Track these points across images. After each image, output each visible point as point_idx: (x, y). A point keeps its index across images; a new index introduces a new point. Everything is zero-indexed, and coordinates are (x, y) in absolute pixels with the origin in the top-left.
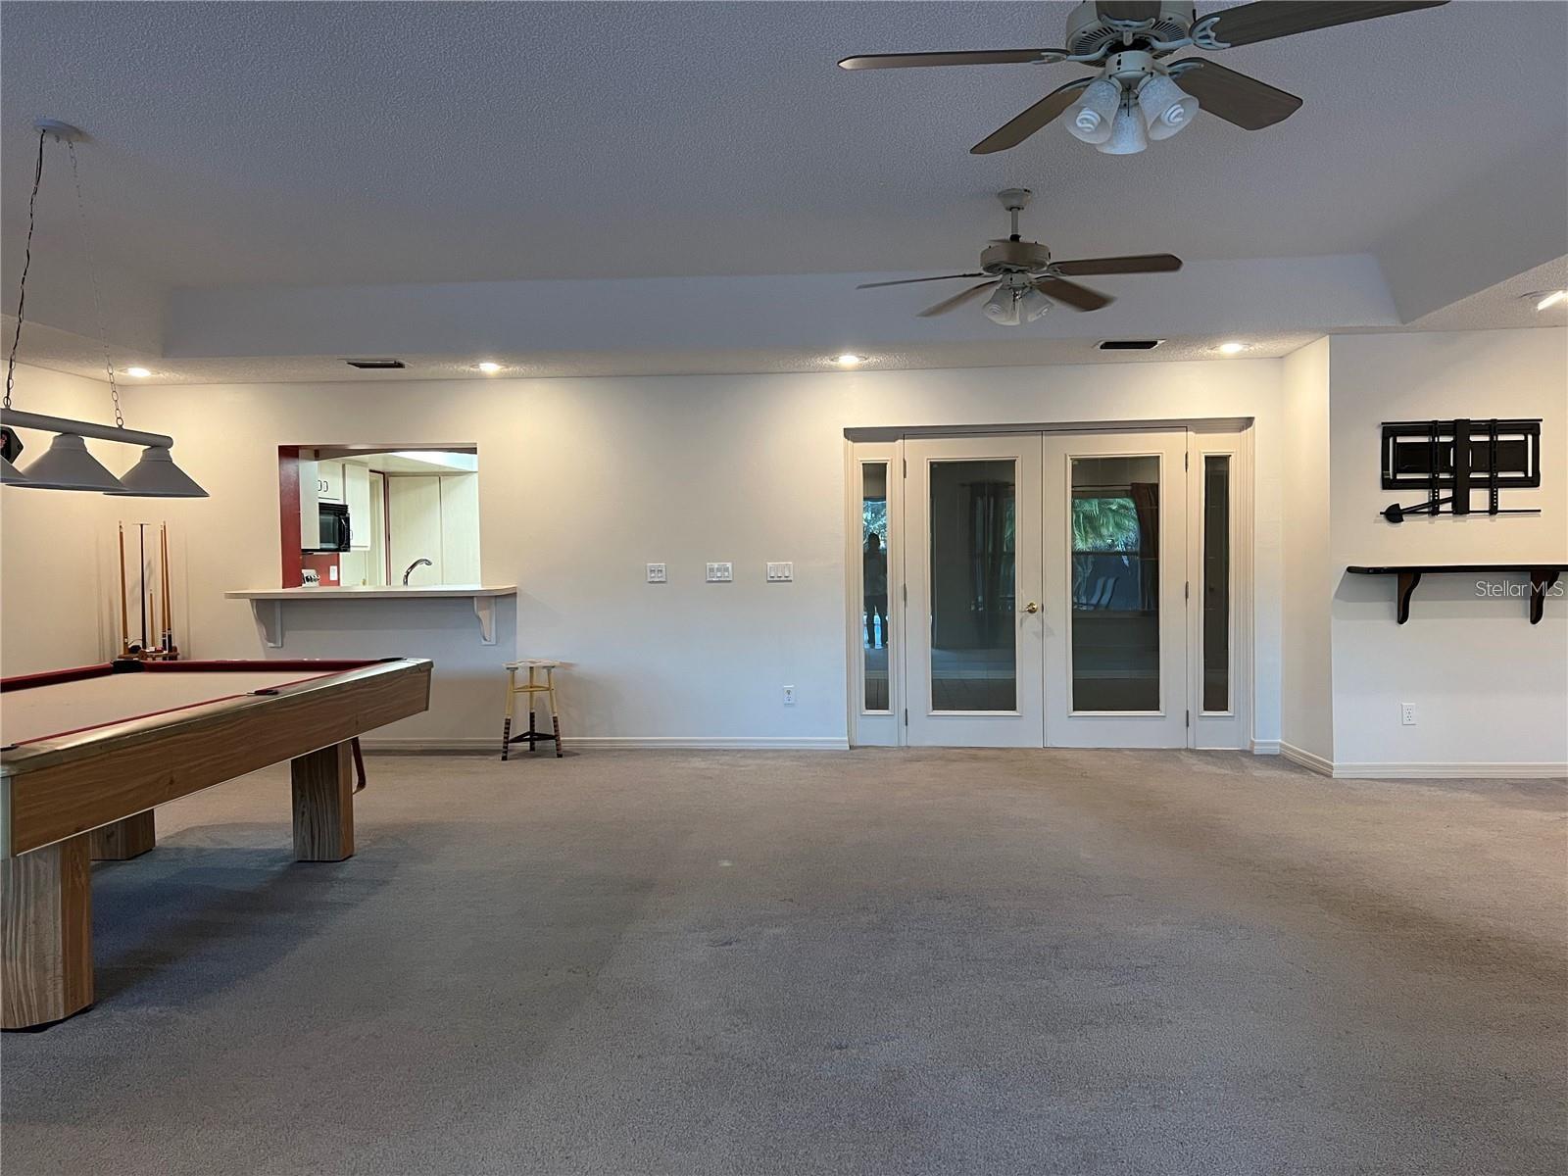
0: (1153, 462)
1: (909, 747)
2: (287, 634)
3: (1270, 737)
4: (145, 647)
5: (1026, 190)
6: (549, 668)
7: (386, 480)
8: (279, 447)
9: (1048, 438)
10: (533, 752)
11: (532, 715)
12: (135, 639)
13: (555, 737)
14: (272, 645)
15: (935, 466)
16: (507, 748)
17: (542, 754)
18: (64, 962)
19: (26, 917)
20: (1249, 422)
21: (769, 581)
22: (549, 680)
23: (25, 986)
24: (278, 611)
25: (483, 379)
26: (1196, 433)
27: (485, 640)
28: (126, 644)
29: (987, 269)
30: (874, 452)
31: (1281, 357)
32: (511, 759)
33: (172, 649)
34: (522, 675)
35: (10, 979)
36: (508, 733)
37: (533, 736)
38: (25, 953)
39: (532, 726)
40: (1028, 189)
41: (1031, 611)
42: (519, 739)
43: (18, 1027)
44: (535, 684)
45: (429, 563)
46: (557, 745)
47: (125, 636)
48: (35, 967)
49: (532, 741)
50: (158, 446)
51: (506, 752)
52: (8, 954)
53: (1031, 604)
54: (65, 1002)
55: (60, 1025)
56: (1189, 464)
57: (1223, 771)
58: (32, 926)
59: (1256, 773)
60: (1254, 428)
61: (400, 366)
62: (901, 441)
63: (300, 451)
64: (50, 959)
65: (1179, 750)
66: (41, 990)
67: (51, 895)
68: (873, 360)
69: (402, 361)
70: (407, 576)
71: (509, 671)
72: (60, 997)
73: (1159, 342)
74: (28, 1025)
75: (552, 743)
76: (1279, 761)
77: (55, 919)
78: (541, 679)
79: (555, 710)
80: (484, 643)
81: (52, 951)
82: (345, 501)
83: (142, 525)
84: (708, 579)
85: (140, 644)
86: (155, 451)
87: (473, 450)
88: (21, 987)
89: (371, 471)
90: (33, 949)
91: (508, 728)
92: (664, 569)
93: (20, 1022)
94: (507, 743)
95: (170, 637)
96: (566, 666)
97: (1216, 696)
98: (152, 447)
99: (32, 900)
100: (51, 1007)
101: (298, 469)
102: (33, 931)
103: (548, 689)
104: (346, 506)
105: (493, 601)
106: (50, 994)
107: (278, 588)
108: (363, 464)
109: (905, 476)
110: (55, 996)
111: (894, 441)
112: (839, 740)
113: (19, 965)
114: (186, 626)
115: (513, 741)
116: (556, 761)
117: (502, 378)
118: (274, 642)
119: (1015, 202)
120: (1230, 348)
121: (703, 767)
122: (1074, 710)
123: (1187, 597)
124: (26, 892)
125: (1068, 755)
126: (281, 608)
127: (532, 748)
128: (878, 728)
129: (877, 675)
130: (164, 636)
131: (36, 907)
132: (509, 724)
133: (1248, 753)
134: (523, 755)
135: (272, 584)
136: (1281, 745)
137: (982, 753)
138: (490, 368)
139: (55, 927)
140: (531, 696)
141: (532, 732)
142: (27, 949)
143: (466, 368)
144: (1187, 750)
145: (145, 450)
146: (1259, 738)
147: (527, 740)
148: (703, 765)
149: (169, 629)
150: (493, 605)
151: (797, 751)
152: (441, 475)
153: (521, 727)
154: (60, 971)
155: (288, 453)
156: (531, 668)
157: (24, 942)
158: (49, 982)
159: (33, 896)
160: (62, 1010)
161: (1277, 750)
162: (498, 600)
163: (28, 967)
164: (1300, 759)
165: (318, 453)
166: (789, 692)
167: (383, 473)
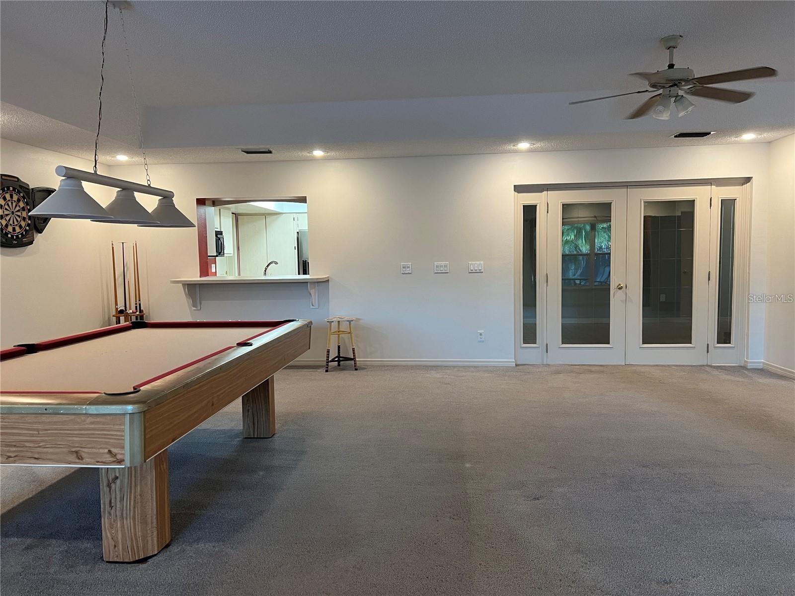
0: (692, 203)
1: (549, 365)
2: (203, 302)
3: (757, 357)
4: (126, 310)
5: (680, 36)
6: (350, 322)
7: (236, 216)
8: (197, 199)
9: (630, 189)
10: (339, 368)
11: (339, 347)
12: (121, 307)
13: (354, 359)
14: (195, 309)
15: (565, 206)
16: (328, 365)
17: (344, 369)
18: (157, 518)
19: (135, 492)
20: (748, 180)
21: (470, 273)
22: (350, 327)
23: (135, 535)
24: (198, 290)
25: (314, 160)
26: (716, 186)
27: (313, 305)
28: (117, 309)
29: (653, 86)
30: (529, 199)
31: (769, 142)
32: (330, 371)
33: (141, 311)
34: (334, 326)
35: (126, 531)
36: (328, 357)
37: (340, 359)
38: (135, 516)
39: (339, 352)
40: (682, 35)
41: (620, 289)
42: (333, 360)
43: (131, 561)
44: (341, 330)
45: (276, 263)
46: (355, 364)
47: (116, 304)
48: (141, 523)
49: (339, 361)
50: (166, 197)
51: (327, 368)
52: (125, 515)
53: (619, 285)
54: (158, 544)
55: (155, 557)
56: (712, 204)
57: (737, 379)
58: (139, 497)
59: (760, 380)
60: (752, 184)
61: (270, 152)
62: (545, 192)
63: (206, 201)
64: (149, 516)
65: (703, 366)
66: (144, 538)
67: (149, 478)
68: (538, 145)
69: (271, 150)
70: (265, 271)
71: (328, 323)
72: (155, 539)
73: (712, 133)
74: (137, 559)
75: (352, 362)
76: (763, 372)
77: (152, 492)
78: (344, 327)
79: (354, 344)
80: (312, 307)
81: (150, 512)
82: (220, 229)
83: (123, 243)
84: (436, 272)
85: (124, 308)
86: (165, 200)
87: (303, 200)
88: (133, 535)
89: (232, 213)
90: (139, 512)
91: (329, 355)
92: (410, 267)
93: (132, 557)
94: (328, 362)
95: (140, 304)
96: (357, 320)
97: (724, 336)
98: (164, 198)
99: (139, 481)
100: (150, 547)
101: (205, 211)
102: (139, 501)
103: (350, 333)
104: (222, 232)
105: (316, 284)
106: (149, 539)
107: (197, 277)
108: (229, 209)
109: (548, 212)
110: (152, 540)
111: (542, 192)
112: (509, 360)
113: (132, 521)
114: (147, 298)
115: (331, 361)
116: (355, 372)
117: (324, 159)
118: (196, 307)
119: (672, 44)
120: (748, 136)
121: (438, 377)
122: (643, 344)
123: (709, 280)
124: (135, 477)
125: (642, 369)
126: (200, 288)
127: (339, 365)
128: (532, 354)
129: (530, 321)
130: (136, 304)
131: (141, 485)
132: (329, 352)
133: (744, 368)
134: (335, 369)
135: (194, 276)
136: (763, 363)
137: (593, 369)
138: (318, 153)
139: (152, 497)
140: (339, 337)
141: (339, 357)
142: (136, 512)
143: (306, 154)
144: (707, 365)
145: (160, 200)
146: (751, 359)
147: (336, 361)
148: (438, 376)
149: (140, 300)
150: (317, 287)
151: (487, 367)
152: (267, 215)
153: (333, 354)
154: (155, 525)
155: (201, 202)
156: (339, 322)
157: (134, 508)
158: (149, 531)
159: (139, 479)
160: (156, 549)
161: (761, 366)
162: (321, 284)
163: (137, 523)
164: (780, 372)
165: (215, 203)
166: (481, 335)
167: (235, 214)
